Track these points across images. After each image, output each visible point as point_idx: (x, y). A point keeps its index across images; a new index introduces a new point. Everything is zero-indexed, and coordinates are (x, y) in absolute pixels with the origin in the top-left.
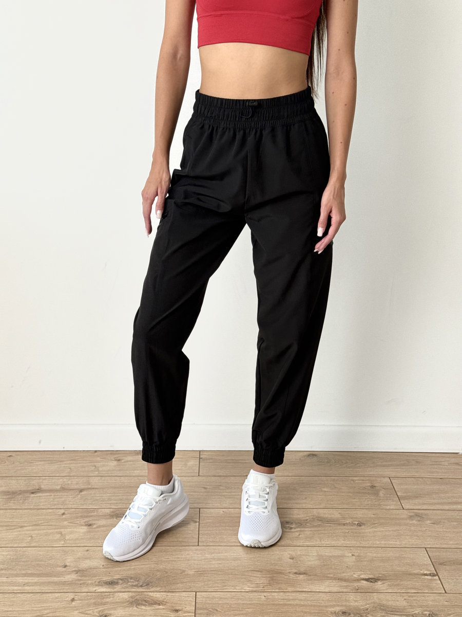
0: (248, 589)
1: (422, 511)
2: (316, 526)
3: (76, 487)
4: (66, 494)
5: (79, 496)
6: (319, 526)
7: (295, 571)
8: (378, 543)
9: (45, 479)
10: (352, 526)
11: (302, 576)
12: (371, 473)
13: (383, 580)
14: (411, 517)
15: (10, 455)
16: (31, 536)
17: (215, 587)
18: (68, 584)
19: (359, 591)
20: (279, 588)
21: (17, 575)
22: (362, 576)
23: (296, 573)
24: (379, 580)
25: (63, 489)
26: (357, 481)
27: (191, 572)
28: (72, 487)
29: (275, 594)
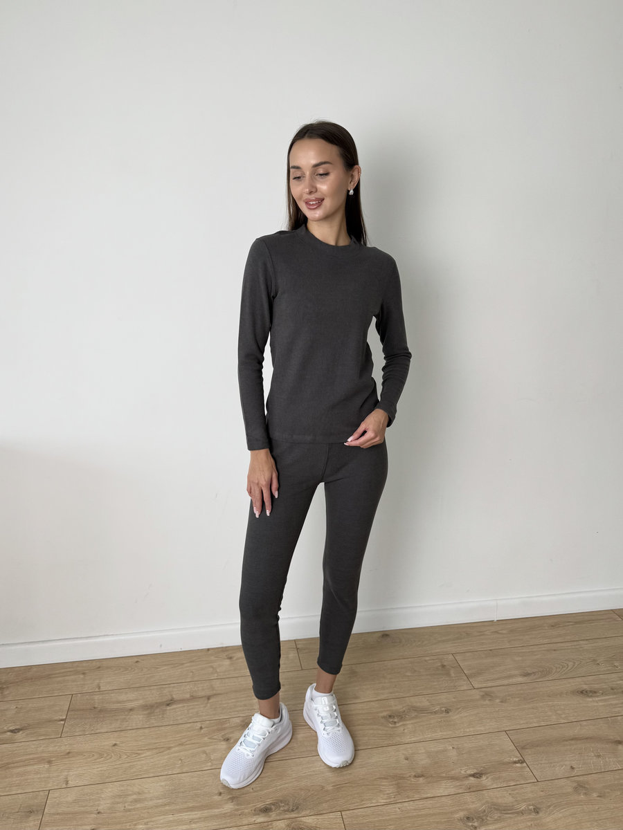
0: (382, 801)
1: (489, 689)
2: (413, 718)
3: (203, 694)
4: (196, 703)
5: (209, 705)
6: (416, 717)
7: (414, 774)
8: (468, 730)
9: (174, 687)
10: (441, 713)
11: (421, 779)
12: (438, 651)
13: (486, 774)
14: (483, 697)
15: (136, 660)
16: (180, 759)
17: (354, 803)
18: (229, 816)
19: (471, 790)
20: (407, 796)
21: (181, 811)
22: (469, 772)
23: (415, 776)
24: (482, 774)
25: (193, 698)
26: (430, 662)
27: (330, 788)
28: (200, 694)
29: (406, 804)
